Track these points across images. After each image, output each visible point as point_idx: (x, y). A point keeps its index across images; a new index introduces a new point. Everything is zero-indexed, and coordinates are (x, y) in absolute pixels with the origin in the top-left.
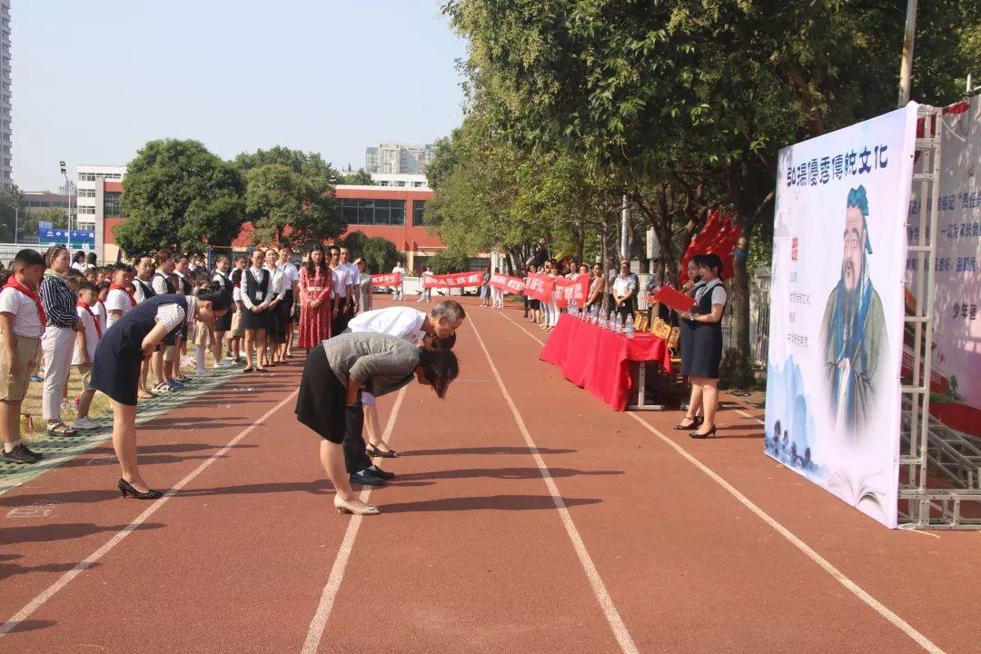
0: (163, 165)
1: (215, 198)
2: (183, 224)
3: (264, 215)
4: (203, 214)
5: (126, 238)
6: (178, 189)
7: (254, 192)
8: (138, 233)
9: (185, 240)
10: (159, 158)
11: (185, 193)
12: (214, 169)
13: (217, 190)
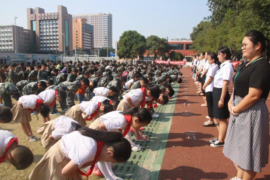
0: (127, 36)
1: (139, 44)
2: (132, 50)
3: (151, 47)
4: (136, 47)
5: (119, 54)
6: (131, 42)
7: (148, 42)
8: (122, 52)
9: (132, 54)
10: (127, 35)
11: (132, 43)
12: (139, 37)
13: (140, 42)
